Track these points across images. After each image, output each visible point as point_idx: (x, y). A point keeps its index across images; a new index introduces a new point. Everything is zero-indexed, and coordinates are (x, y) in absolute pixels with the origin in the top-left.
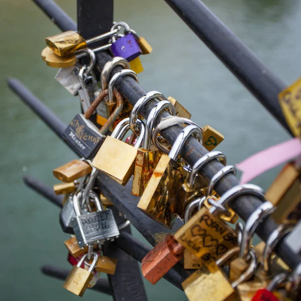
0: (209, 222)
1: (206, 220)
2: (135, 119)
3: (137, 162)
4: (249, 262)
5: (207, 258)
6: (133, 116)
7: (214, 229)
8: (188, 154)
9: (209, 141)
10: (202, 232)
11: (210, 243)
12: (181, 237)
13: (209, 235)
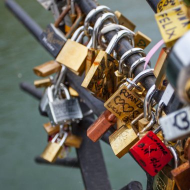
0: (126, 94)
1: (124, 93)
2: (87, 27)
3: (88, 58)
4: (149, 120)
5: (127, 120)
6: (86, 24)
7: (130, 99)
8: (119, 50)
9: (140, 43)
10: (122, 101)
11: (128, 109)
12: (108, 105)
13: (127, 103)
